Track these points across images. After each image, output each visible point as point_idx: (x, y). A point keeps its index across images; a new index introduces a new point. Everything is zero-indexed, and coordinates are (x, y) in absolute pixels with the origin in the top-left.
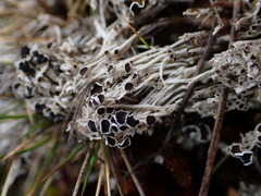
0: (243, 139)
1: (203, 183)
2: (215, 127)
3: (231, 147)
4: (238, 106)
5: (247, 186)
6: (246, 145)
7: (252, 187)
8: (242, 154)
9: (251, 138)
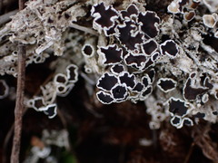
0: (44, 92)
1: (15, 143)
2: (19, 86)
3: (33, 101)
4: (35, 60)
5: (50, 132)
6: (47, 98)
7: (54, 133)
8: (46, 109)
9: (51, 89)
